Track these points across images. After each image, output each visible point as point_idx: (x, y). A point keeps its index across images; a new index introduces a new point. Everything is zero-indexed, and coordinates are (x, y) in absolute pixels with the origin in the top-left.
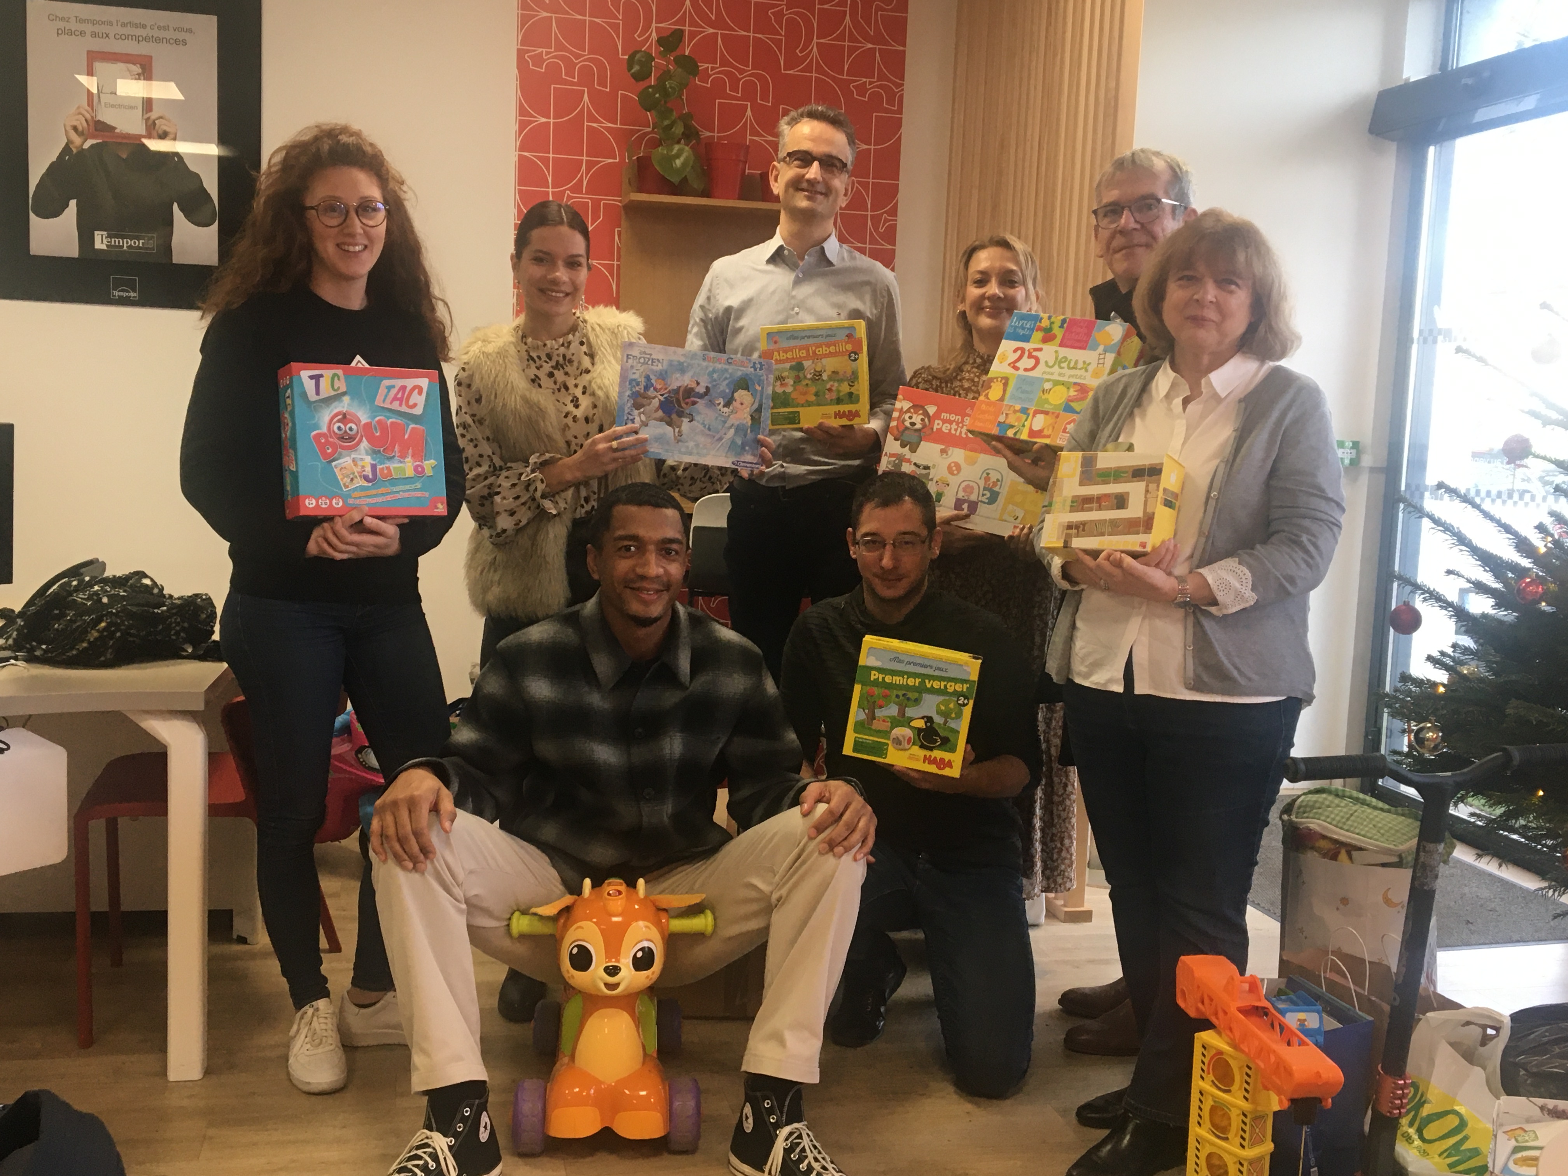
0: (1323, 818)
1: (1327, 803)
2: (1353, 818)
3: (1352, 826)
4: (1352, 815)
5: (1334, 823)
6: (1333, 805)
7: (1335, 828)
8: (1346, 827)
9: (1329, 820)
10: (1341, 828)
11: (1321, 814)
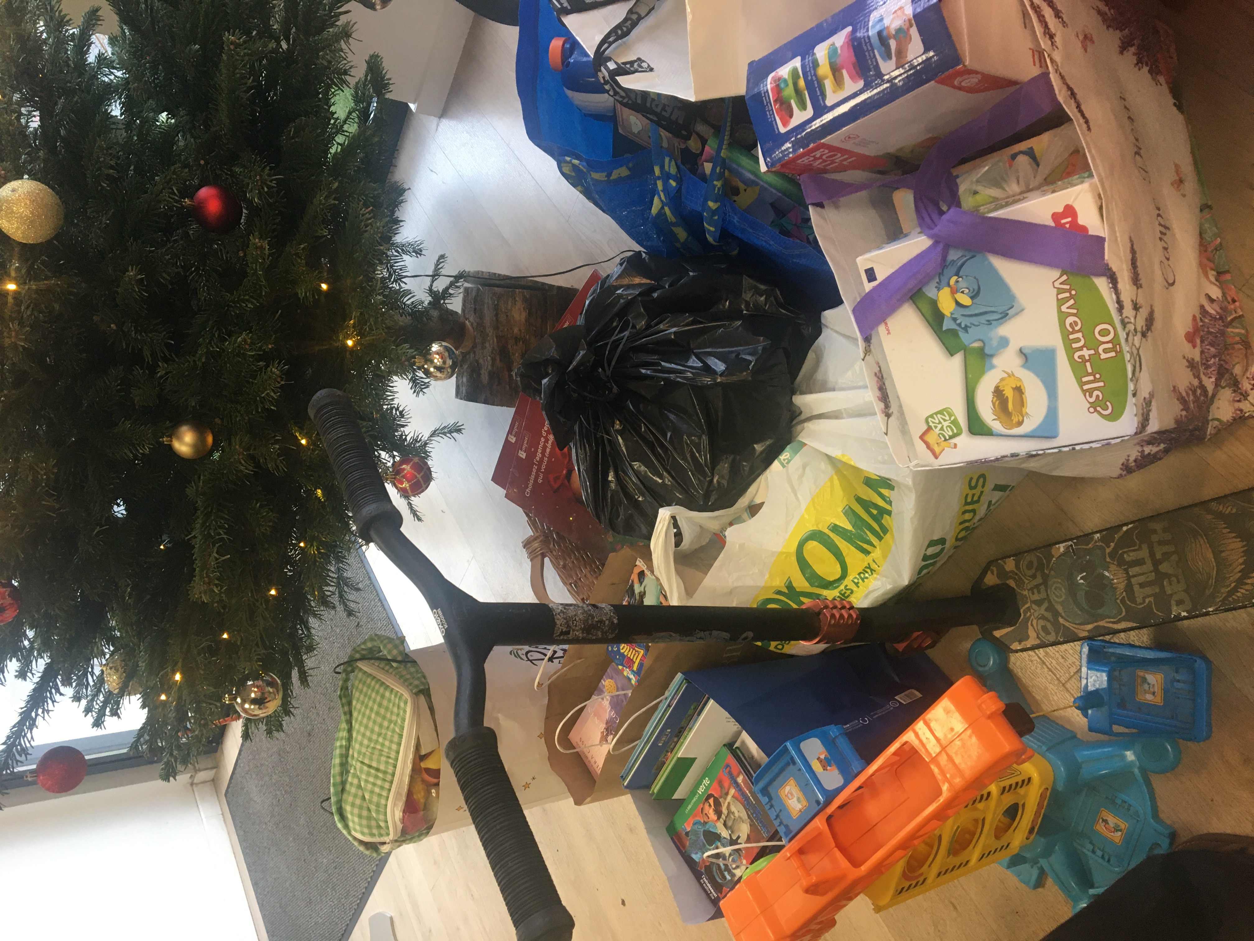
0: (383, 802)
1: (358, 802)
2: (374, 764)
3: (387, 763)
4: (370, 766)
5: (387, 785)
6: (360, 793)
7: (395, 783)
8: (390, 769)
9: (384, 793)
10: (393, 775)
11: (378, 805)
